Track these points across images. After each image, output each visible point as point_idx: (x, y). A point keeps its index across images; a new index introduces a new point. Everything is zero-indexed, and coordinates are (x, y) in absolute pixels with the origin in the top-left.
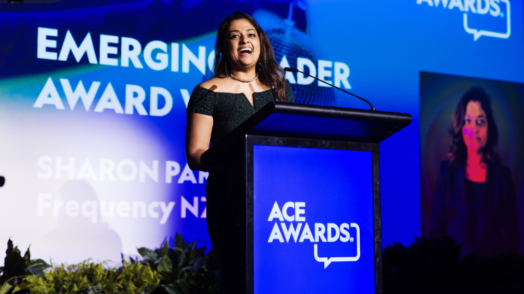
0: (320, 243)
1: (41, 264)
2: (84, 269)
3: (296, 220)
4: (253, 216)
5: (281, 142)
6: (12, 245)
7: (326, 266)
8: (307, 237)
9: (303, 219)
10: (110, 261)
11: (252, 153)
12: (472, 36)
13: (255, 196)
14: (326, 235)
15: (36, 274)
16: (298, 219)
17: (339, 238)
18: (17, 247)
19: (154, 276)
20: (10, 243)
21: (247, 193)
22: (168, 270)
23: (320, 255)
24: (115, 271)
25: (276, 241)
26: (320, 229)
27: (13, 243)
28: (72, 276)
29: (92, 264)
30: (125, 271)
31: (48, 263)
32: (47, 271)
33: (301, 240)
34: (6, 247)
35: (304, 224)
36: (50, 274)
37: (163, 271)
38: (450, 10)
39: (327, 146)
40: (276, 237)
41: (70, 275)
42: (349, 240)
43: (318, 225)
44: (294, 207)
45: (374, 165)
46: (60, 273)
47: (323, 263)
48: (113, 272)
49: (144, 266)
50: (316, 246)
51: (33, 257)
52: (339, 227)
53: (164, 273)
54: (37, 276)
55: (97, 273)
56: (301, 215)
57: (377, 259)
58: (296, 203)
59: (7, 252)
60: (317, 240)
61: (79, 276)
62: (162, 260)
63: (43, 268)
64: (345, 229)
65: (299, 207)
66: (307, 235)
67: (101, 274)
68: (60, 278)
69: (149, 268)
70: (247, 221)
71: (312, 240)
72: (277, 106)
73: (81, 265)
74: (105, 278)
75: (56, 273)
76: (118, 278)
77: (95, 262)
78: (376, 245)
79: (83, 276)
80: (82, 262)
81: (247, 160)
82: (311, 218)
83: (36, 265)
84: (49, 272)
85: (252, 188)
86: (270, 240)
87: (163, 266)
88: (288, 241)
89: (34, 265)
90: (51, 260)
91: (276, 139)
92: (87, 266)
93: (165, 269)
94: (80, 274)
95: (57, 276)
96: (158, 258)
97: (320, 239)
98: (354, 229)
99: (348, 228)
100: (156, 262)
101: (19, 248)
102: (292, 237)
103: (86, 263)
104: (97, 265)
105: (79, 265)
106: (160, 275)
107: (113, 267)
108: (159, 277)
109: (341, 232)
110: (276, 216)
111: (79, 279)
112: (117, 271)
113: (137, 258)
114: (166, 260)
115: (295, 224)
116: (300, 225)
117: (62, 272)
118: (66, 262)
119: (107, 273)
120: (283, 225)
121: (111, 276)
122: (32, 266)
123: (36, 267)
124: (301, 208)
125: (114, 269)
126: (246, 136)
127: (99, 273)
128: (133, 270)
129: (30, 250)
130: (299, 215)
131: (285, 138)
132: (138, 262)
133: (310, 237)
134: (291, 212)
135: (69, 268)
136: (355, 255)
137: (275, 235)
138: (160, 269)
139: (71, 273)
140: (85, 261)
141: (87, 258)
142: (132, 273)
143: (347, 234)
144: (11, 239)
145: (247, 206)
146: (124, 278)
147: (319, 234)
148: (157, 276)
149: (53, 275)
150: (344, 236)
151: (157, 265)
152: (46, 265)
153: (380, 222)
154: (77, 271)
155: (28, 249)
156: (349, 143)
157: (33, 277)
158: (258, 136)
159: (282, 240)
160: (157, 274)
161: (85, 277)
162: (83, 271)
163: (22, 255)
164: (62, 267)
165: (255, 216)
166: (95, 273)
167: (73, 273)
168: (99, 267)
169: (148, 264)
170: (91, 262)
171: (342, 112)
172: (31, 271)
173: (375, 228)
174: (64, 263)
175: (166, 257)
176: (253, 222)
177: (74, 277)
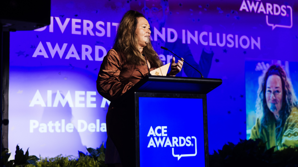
0: (175, 147)
1: (35, 158)
2: (58, 160)
3: (162, 136)
4: (139, 134)
5: (154, 95)
6: (19, 148)
7: (179, 159)
8: (168, 144)
9: (166, 135)
10: (72, 156)
11: (138, 101)
12: (271, 27)
13: (140, 124)
14: (178, 143)
15: (32, 163)
16: (163, 135)
17: (186, 144)
18: (21, 149)
19: (96, 163)
20: (18, 147)
21: (136, 122)
22: (104, 160)
23: (175, 154)
24: (75, 161)
25: (152, 147)
26: (175, 140)
27: (20, 147)
28: (52, 164)
29: (62, 158)
30: (80, 161)
31: (39, 157)
32: (38, 162)
33: (165, 146)
34: (15, 150)
35: (166, 137)
36: (40, 163)
37: (101, 161)
38: (259, 13)
39: (178, 96)
40: (152, 145)
41: (51, 164)
42: (191, 145)
43: (174, 138)
44: (161, 129)
45: (204, 106)
46: (45, 163)
47: (177, 158)
48: (74, 162)
49: (90, 158)
50: (173, 149)
51: (30, 154)
52: (185, 139)
53: (101, 162)
54: (33, 165)
55: (65, 163)
56: (165, 133)
57: (206, 155)
58: (162, 127)
59: (16, 152)
60: (174, 146)
61: (55, 164)
62: (100, 155)
63: (35, 160)
64: (189, 139)
65: (164, 129)
66: (168, 143)
67: (67, 163)
68: (45, 165)
69: (93, 159)
70: (136, 137)
71: (171, 146)
72: (149, 78)
73: (56, 158)
74: (69, 165)
75: (43, 162)
76: (76, 165)
77: (64, 156)
78: (206, 147)
79: (57, 164)
80: (57, 157)
81: (136, 105)
82: (170, 135)
83: (32, 159)
84: (39, 162)
85: (139, 120)
86: (149, 146)
87: (101, 158)
88: (158, 146)
89: (31, 159)
90: (40, 156)
91: (151, 94)
92: (59, 158)
93: (102, 159)
94: (56, 163)
95: (44, 164)
96: (98, 153)
97: (175, 145)
98: (194, 139)
99: (190, 139)
100: (97, 156)
101: (23, 150)
102: (160, 144)
103: (59, 157)
104: (65, 158)
105: (55, 158)
106: (99, 163)
107: (73, 159)
108: (99, 164)
109: (187, 141)
110: (151, 134)
111: (55, 166)
112: (76, 161)
113: (87, 153)
114: (102, 154)
115: (162, 137)
116: (164, 138)
117: (46, 162)
118: (48, 157)
119: (70, 162)
120: (155, 138)
121: (72, 164)
122: (29, 159)
123: (32, 160)
124: (165, 129)
125: (74, 160)
126: (135, 93)
127: (66, 162)
128: (84, 160)
129: (29, 151)
130: (164, 133)
131: (156, 93)
132: (87, 155)
133: (170, 144)
134: (159, 131)
135: (50, 160)
136: (194, 153)
137: (151, 143)
138: (99, 159)
139: (51, 162)
140: (58, 156)
141: (60, 154)
142: (84, 162)
143: (190, 142)
144: (18, 145)
145: (136, 129)
146: (80, 164)
147: (175, 143)
148: (98, 163)
149: (41, 164)
150: (188, 143)
151: (97, 157)
152: (37, 159)
153: (207, 135)
154: (54, 161)
155: (28, 150)
156: (190, 94)
157: (30, 165)
158: (141, 93)
159: (155, 146)
160: (97, 162)
161: (59, 165)
162: (57, 161)
163: (24, 154)
164: (46, 159)
165: (140, 134)
166: (63, 162)
167: (52, 162)
168: (66, 159)
169: (93, 157)
170: (61, 156)
171: (185, 79)
172: (29, 162)
173: (205, 138)
174: (47, 157)
175: (102, 153)
176: (139, 137)
177: (52, 165)
